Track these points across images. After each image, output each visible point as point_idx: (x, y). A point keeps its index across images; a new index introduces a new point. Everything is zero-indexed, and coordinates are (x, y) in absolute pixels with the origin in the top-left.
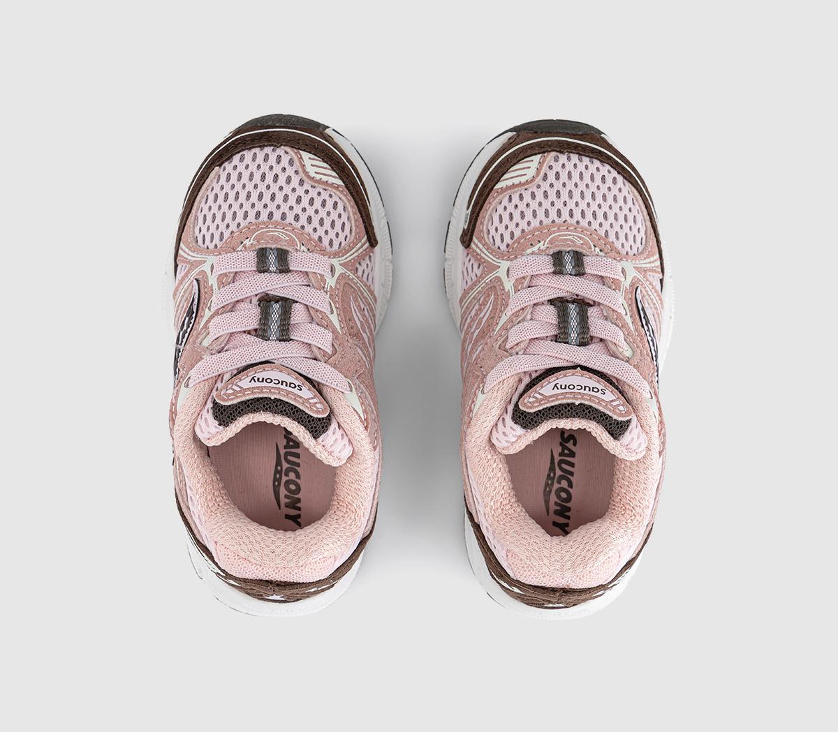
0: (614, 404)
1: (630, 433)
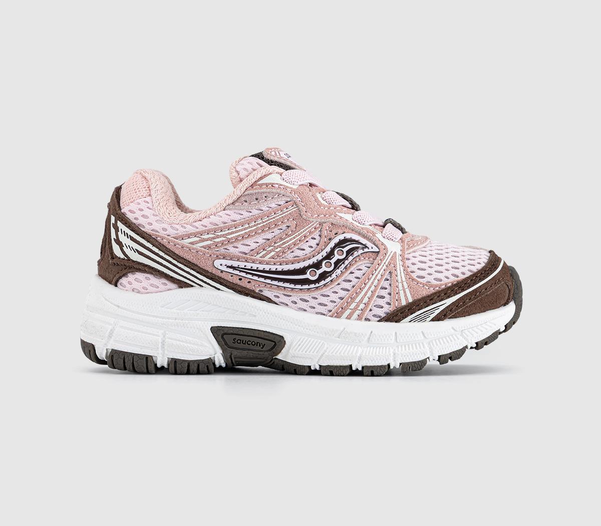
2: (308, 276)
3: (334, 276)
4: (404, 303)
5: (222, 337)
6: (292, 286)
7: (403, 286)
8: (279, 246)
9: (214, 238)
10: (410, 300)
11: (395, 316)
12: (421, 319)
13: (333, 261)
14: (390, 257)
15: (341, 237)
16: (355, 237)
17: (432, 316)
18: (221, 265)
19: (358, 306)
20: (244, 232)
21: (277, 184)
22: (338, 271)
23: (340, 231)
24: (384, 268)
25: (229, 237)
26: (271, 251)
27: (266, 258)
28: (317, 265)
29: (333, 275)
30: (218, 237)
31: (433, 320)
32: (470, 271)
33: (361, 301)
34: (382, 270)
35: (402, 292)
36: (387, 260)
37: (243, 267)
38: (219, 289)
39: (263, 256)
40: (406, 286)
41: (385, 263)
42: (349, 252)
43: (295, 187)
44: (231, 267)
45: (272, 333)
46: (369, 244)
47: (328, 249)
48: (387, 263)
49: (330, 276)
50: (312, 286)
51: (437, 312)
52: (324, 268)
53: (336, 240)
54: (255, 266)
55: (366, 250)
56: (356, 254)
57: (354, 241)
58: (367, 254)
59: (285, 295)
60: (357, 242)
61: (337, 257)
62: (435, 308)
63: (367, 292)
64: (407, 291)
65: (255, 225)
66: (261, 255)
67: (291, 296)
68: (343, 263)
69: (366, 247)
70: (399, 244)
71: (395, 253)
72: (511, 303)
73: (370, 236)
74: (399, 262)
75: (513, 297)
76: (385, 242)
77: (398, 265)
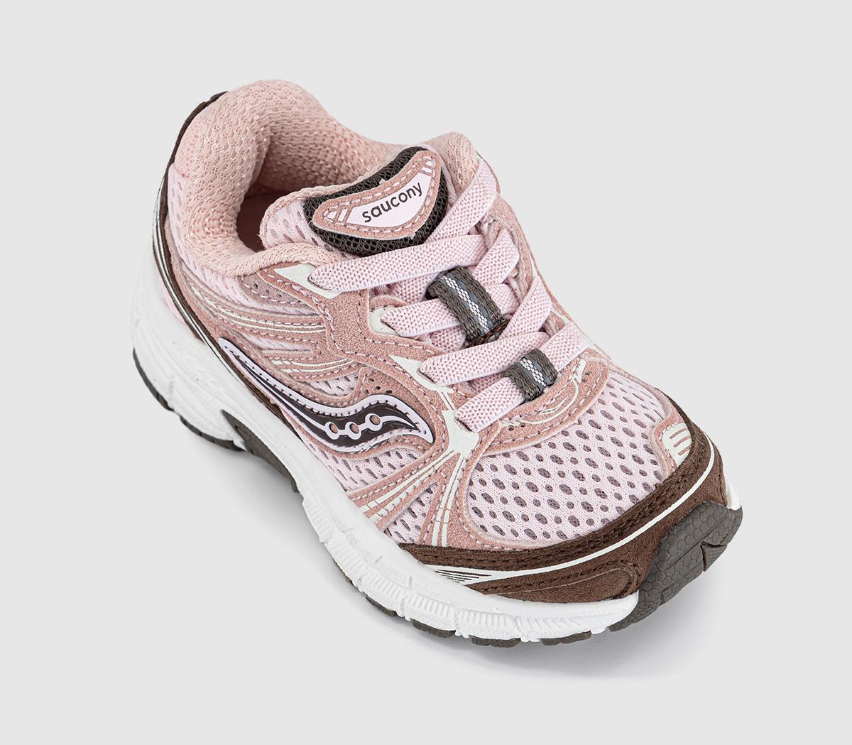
0: (344, 212)
1: (298, 213)
2: (326, 428)
3: (358, 448)
4: (434, 543)
6: (306, 428)
7: (442, 517)
8: (297, 367)
10: (444, 544)
11: (418, 554)
13: (361, 427)
14: (444, 460)
15: (382, 399)
16: (402, 407)
17: (469, 582)
18: (226, 347)
19: (378, 507)
21: (298, 284)
22: (366, 445)
24: (429, 473)
26: (287, 366)
27: (283, 373)
28: (340, 422)
29: (357, 446)
32: (561, 534)
33: (384, 504)
34: (426, 475)
35: (437, 525)
36: (439, 462)
37: (250, 367)
39: (279, 367)
40: (446, 519)
41: (433, 466)
42: (388, 427)
43: (329, 296)
44: (237, 358)
47: (359, 407)
48: (436, 468)
49: (354, 446)
50: (330, 445)
51: (475, 581)
52: (348, 432)
53: (372, 400)
54: (264, 375)
55: (414, 432)
56: (397, 432)
57: (400, 411)
58: (416, 439)
60: (404, 416)
61: (368, 424)
62: (474, 574)
63: (393, 497)
66: (276, 362)
68: (375, 437)
69: (416, 429)
70: (476, 438)
71: (459, 455)
72: (630, 596)
73: (431, 410)
74: (456, 473)
75: (642, 587)
76: (453, 429)
77: (452, 478)
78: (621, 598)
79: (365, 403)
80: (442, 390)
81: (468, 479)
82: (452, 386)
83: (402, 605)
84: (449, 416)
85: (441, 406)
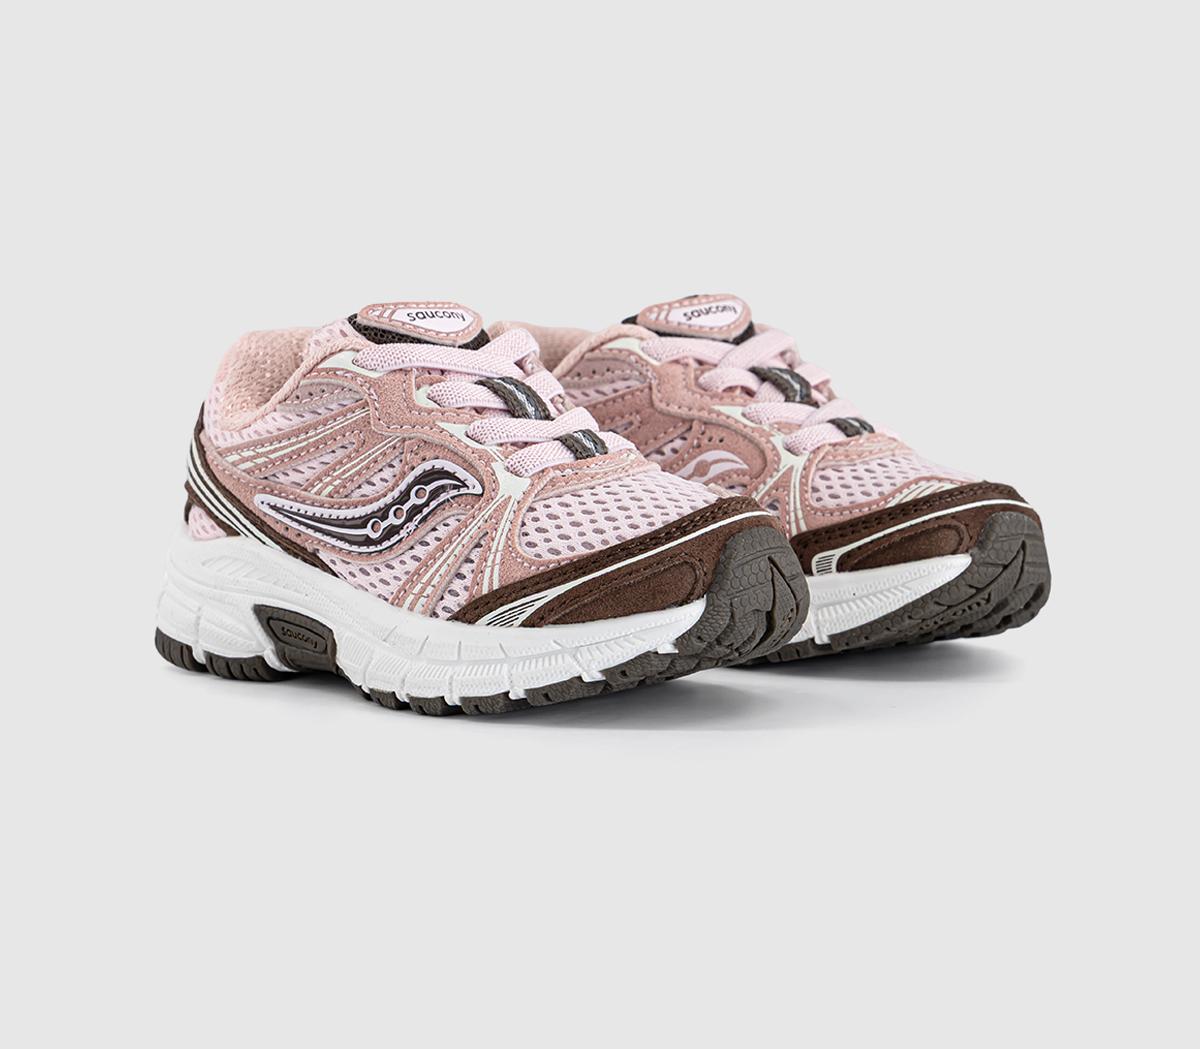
2: (368, 531)
3: (403, 533)
4: (485, 592)
5: (268, 623)
6: (346, 546)
7: (494, 561)
8: (338, 477)
9: (254, 457)
10: (496, 586)
11: (469, 613)
12: (504, 622)
13: (406, 507)
14: (496, 506)
15: (427, 466)
16: (450, 467)
17: (523, 617)
18: (262, 503)
19: (423, 590)
20: (290, 449)
21: (342, 369)
22: (411, 526)
23: (428, 455)
24: (479, 525)
25: (272, 456)
26: (327, 484)
27: (323, 497)
28: (383, 514)
29: (402, 531)
30: (259, 456)
31: (524, 625)
32: (618, 537)
33: (429, 583)
34: (476, 528)
35: (488, 570)
36: (489, 511)
37: (288, 509)
38: (264, 543)
39: (319, 493)
40: (498, 561)
42: (434, 494)
43: (374, 375)
44: (274, 508)
45: (321, 624)
46: (471, 481)
47: (403, 486)
48: (486, 517)
49: (398, 533)
50: (372, 549)
51: (530, 611)
52: (392, 520)
53: (418, 471)
54: (303, 508)
55: (463, 491)
56: (443, 497)
57: (447, 473)
58: (464, 497)
59: (343, 561)
60: (452, 476)
61: (414, 500)
62: (528, 603)
63: (441, 566)
64: (497, 568)
65: (305, 440)
66: (315, 489)
67: (349, 563)
68: (421, 511)
69: (465, 484)
70: (529, 481)
71: (510, 497)
72: (697, 601)
73: (480, 465)
74: (508, 515)
75: (708, 590)
76: (503, 476)
77: (503, 521)
78: (687, 603)
79: (410, 478)
80: (491, 449)
81: (520, 520)
82: (501, 445)
83: (450, 684)
84: (498, 467)
85: (489, 460)
